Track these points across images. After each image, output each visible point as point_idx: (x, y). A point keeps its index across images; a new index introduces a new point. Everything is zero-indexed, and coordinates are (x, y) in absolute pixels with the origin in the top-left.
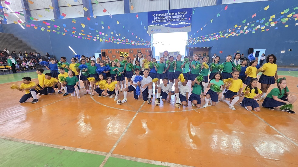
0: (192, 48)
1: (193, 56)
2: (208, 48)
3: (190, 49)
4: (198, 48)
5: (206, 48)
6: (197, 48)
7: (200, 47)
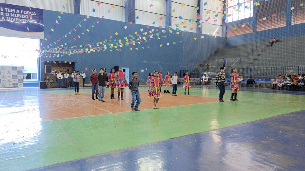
0: (48, 62)
1: (50, 72)
2: (70, 63)
3: (45, 63)
4: (57, 62)
5: (68, 63)
6: (55, 63)
7: (60, 61)
